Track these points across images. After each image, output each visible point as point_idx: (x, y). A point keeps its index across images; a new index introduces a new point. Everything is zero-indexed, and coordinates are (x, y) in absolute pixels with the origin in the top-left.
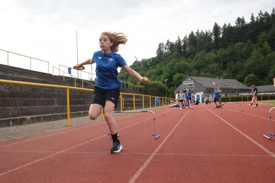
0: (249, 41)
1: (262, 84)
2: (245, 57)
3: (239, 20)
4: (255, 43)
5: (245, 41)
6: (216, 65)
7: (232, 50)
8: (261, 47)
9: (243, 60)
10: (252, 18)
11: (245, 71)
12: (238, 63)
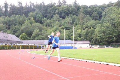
0: (24, 15)
1: (29, 40)
2: (21, 23)
3: (19, 3)
4: (27, 17)
5: (22, 15)
6: (4, 25)
7: (14, 18)
8: (30, 20)
9: (20, 25)
10: (26, 4)
11: (21, 31)
12: (17, 26)
